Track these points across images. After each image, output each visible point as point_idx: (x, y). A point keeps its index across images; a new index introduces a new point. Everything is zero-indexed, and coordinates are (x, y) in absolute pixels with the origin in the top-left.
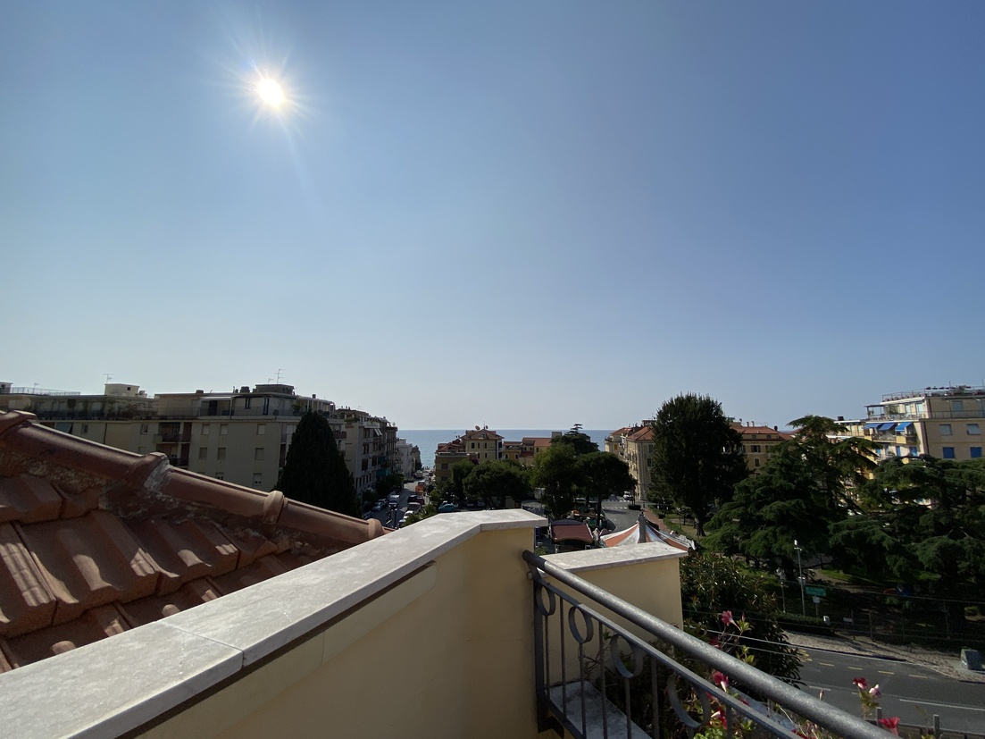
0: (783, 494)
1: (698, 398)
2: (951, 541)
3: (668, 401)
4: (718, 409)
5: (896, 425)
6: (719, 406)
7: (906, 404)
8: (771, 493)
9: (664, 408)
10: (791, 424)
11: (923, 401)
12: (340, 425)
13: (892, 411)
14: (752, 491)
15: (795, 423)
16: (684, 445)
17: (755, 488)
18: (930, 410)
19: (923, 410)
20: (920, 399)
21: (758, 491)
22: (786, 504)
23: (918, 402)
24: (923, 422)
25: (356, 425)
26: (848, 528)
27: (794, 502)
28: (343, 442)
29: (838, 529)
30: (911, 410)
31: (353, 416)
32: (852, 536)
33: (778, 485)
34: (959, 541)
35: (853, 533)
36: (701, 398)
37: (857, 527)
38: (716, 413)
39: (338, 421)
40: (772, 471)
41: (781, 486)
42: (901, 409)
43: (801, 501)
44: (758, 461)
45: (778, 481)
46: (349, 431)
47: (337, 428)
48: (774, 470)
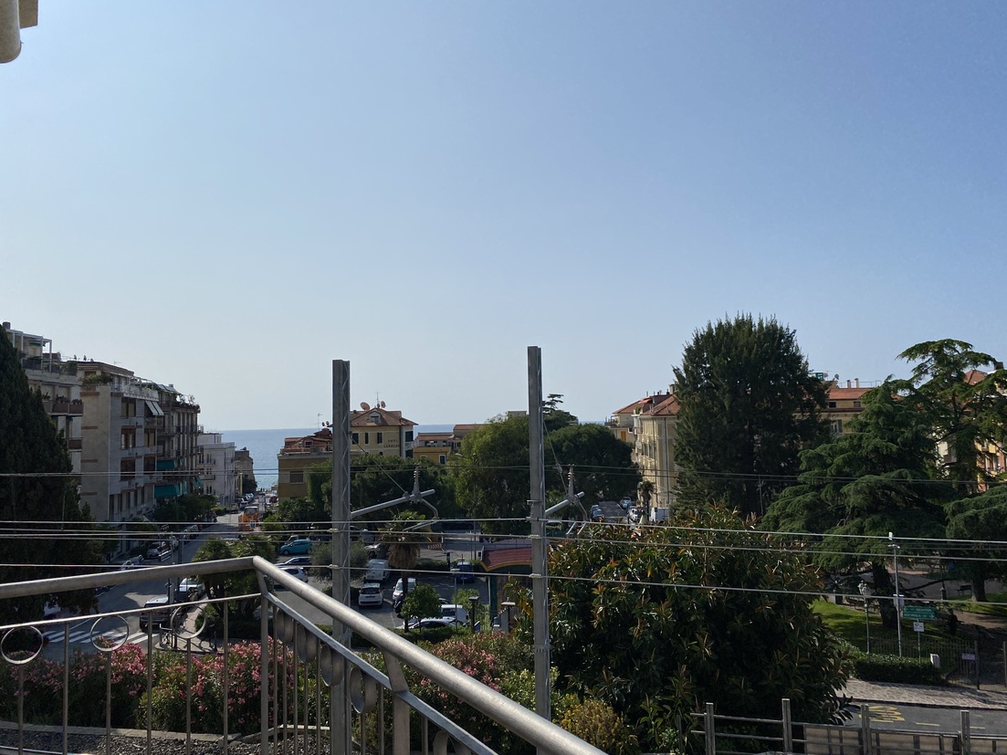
0: (881, 461)
1: (756, 322)
3: (703, 329)
4: (790, 340)
6: (791, 336)
8: (859, 462)
9: (697, 341)
10: (904, 355)
12: (68, 387)
14: (829, 461)
15: (911, 353)
16: (726, 403)
17: (833, 457)
21: (838, 460)
22: (882, 477)
25: (105, 390)
26: (977, 507)
27: (894, 474)
28: (77, 422)
29: (960, 509)
31: (99, 373)
32: (981, 518)
33: (870, 447)
35: (984, 511)
36: (761, 324)
37: (991, 502)
38: (787, 350)
39: (65, 379)
40: (863, 426)
41: (876, 450)
43: (905, 471)
44: (844, 425)
45: (873, 441)
46: (88, 403)
47: (62, 393)
48: (867, 424)
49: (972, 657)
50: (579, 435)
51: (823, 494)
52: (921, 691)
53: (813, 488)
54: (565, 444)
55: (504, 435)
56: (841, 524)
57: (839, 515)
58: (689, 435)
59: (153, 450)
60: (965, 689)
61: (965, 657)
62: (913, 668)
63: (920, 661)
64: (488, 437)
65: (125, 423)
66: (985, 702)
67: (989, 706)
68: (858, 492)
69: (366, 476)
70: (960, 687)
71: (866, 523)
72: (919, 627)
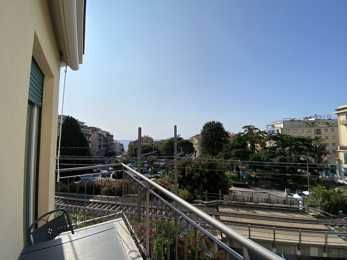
0: (238, 147)
1: (216, 122)
2: (284, 157)
3: (206, 123)
4: (222, 125)
5: (274, 130)
7: (277, 124)
8: (234, 147)
9: (205, 125)
10: (242, 128)
11: (282, 123)
12: (89, 132)
13: (273, 126)
14: (228, 147)
15: (244, 128)
16: (210, 136)
18: (284, 126)
19: (282, 126)
20: (281, 122)
21: (230, 147)
22: (238, 150)
23: (280, 123)
24: (282, 129)
25: (96, 132)
26: (255, 155)
27: (240, 149)
28: (90, 138)
29: (252, 156)
30: (279, 126)
31: (95, 129)
34: (285, 157)
35: (256, 156)
36: (217, 122)
37: (258, 155)
38: (221, 127)
39: (88, 130)
40: (235, 141)
41: (237, 145)
42: (276, 126)
43: (242, 149)
44: (231, 140)
45: (237, 143)
46: (92, 135)
47: (88, 133)
48: (235, 140)
49: (254, 183)
50: (184, 142)
51: (227, 153)
52: (245, 189)
53: (225, 152)
54: (181, 143)
55: (170, 141)
56: (231, 158)
58: (203, 142)
59: (105, 143)
60: (253, 189)
61: (252, 183)
62: (243, 184)
63: (244, 183)
64: (167, 142)
65: (100, 138)
66: (256, 191)
68: (234, 153)
69: (144, 149)
70: (251, 188)
71: (235, 158)
72: (244, 177)
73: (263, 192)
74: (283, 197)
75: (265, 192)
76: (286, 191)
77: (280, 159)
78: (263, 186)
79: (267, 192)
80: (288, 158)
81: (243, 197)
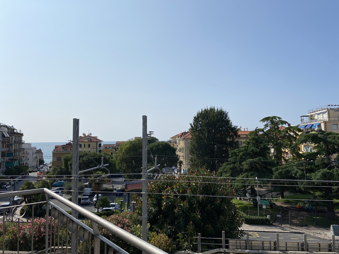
0: (254, 154)
1: (216, 109)
2: (328, 171)
3: (200, 111)
5: (313, 125)
7: (318, 114)
8: (247, 154)
9: (198, 115)
10: (261, 121)
11: (326, 112)
13: (312, 118)
14: (238, 154)
15: (264, 120)
16: (206, 135)
17: (239, 153)
18: (329, 117)
19: (325, 117)
21: (241, 154)
22: (254, 160)
23: (323, 113)
24: (325, 123)
26: (282, 169)
27: (258, 158)
29: (277, 169)
30: (320, 117)
32: (283, 172)
33: (251, 150)
34: (332, 170)
35: (284, 170)
36: (217, 110)
37: (286, 167)
38: (225, 118)
40: (249, 143)
41: (252, 151)
42: (316, 117)
43: (261, 158)
44: (243, 143)
45: (252, 148)
48: (250, 143)
49: (280, 216)
50: (159, 145)
51: (236, 165)
52: (265, 227)
53: (233, 163)
54: (154, 148)
55: (133, 145)
56: (241, 175)
57: (241, 171)
58: (194, 145)
59: (6, 149)
60: (278, 226)
61: (278, 216)
62: (262, 220)
63: (264, 218)
64: (128, 146)
66: (283, 230)
67: (285, 231)
68: (247, 164)
70: (276, 225)
71: (249, 174)
72: (264, 207)
73: (296, 231)
74: (328, 239)
75: (298, 231)
76: (332, 228)
77: (322, 174)
78: (295, 221)
79: (301, 232)
80: (335, 173)
81: (263, 242)
